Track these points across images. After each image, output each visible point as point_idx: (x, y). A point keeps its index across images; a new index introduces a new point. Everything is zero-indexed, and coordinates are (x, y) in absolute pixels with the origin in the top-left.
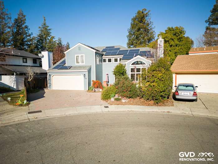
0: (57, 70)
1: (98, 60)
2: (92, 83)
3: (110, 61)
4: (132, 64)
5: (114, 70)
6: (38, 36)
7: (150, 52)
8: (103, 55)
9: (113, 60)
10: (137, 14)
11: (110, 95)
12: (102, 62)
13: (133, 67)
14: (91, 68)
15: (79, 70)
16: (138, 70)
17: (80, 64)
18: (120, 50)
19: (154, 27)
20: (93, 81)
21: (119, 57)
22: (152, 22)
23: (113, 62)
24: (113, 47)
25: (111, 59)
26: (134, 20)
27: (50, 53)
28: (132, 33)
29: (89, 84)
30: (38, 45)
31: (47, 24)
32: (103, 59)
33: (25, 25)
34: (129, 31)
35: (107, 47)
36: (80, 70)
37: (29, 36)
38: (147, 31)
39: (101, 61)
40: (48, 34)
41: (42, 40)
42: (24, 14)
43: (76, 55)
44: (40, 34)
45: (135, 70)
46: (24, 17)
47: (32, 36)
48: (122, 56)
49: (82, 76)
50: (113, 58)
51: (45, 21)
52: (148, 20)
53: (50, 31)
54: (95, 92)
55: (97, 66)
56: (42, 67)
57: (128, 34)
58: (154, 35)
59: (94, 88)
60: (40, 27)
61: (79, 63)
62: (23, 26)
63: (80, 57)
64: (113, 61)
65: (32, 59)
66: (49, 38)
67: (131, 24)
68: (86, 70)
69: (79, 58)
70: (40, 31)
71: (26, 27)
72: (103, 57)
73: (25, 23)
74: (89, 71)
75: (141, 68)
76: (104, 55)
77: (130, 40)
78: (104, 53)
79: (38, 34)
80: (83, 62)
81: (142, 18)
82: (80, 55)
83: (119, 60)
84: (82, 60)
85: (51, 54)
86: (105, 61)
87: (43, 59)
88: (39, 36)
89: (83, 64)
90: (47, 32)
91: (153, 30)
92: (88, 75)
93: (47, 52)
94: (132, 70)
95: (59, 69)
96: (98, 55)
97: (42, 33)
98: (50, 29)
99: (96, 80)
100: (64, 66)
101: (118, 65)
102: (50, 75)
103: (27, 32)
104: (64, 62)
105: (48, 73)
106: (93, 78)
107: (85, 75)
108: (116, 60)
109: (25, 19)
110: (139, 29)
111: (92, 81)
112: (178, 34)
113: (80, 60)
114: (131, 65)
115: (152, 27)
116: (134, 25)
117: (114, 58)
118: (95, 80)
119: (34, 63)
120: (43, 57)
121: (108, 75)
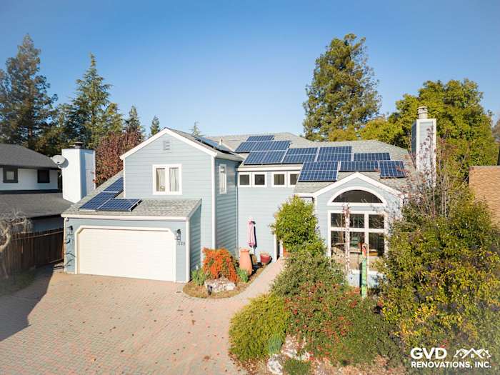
0: (92, 214)
1: (223, 178)
2: (203, 257)
3: (260, 180)
4: (335, 201)
5: (274, 222)
6: (75, 104)
7: (387, 156)
8: (240, 162)
9: (270, 178)
10: (329, 49)
11: (264, 338)
12: (236, 184)
13: (339, 208)
14: (201, 205)
15: (161, 214)
16: (357, 221)
17: (168, 193)
18: (291, 147)
19: (375, 81)
20: (206, 250)
21: (288, 171)
22: (372, 69)
23: (269, 183)
24: (271, 137)
25: (264, 175)
26: (322, 62)
27: (86, 154)
28: (317, 96)
29: (191, 262)
30: (74, 124)
31: (99, 74)
32: (241, 176)
33: (37, 74)
34: (309, 90)
35: (251, 138)
36: (166, 215)
37: (49, 102)
38: (356, 90)
39: (233, 180)
40: (101, 97)
41: (85, 114)
42: (35, 47)
43: (155, 166)
44: (78, 99)
45: (347, 220)
46: (36, 54)
47: (55, 105)
48: (300, 167)
49: (171, 236)
50: (270, 172)
51: (94, 65)
52: (360, 63)
53: (107, 91)
54: (210, 293)
55: (219, 199)
56: (62, 192)
57: (308, 98)
58: (378, 101)
59: (208, 277)
60: (79, 81)
61: (164, 190)
62: (33, 78)
63: (167, 172)
64: (269, 180)
65: (36, 170)
66: (103, 108)
67: (315, 74)
68: (185, 218)
69: (164, 174)
70: (79, 91)
71: (41, 80)
72: (239, 169)
73: (37, 69)
74: (195, 219)
76: (242, 165)
77: (311, 113)
78: (244, 157)
79: (76, 97)
80: (176, 189)
81: (345, 58)
82: (167, 166)
83: (287, 179)
84: (173, 181)
85: (91, 157)
86: (245, 180)
87: (65, 172)
88: (77, 103)
90: (98, 93)
91: (374, 88)
92: (191, 232)
93: (79, 150)
94: (336, 219)
95: (100, 210)
96: (225, 165)
97: (85, 96)
98: (106, 86)
99: (217, 247)
100: (118, 197)
101: (289, 204)
102: (71, 228)
103: (41, 92)
104: (119, 186)
105: (65, 219)
106: (208, 240)
107: (179, 231)
108: (279, 180)
109: (39, 61)
110: (336, 87)
111: (202, 248)
112: (461, 100)
113: (166, 181)
114: (330, 203)
115: (371, 81)
116: (322, 75)
117: (273, 173)
118: (213, 247)
119: (39, 181)
120: (66, 163)
121: (254, 223)
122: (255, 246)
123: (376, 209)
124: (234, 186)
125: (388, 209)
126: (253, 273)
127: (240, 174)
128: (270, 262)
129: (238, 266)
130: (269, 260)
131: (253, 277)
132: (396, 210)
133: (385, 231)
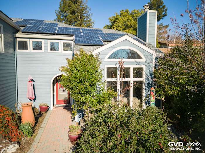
4: (110, 57)
12: (15, 49)
18: (59, 26)
21: (61, 40)
23: (46, 49)
25: (41, 42)
34: (57, 13)
35: (26, 19)
39: (11, 45)
48: (72, 38)
50: (46, 40)
72: (17, 35)
75: (132, 67)
76: (20, 32)
78: (22, 28)
83: (61, 46)
86: (23, 45)
117: (49, 41)
121: (33, 81)
122: (35, 99)
123: (137, 63)
124: (13, 50)
125: (146, 64)
126: (36, 124)
127: (18, 39)
128: (48, 110)
129: (20, 122)
130: (47, 109)
131: (36, 128)
132: (151, 64)
133: (143, 79)
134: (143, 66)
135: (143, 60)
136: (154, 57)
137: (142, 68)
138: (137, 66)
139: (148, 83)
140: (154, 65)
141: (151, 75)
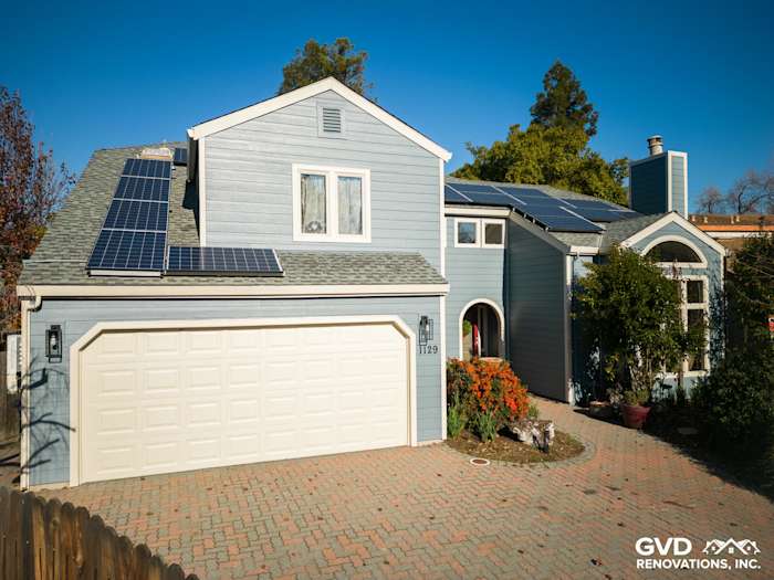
9: (450, 230)
15: (378, 281)
17: (335, 238)
21: (482, 217)
23: (450, 240)
36: (393, 282)
43: (298, 170)
50: (452, 218)
63: (332, 185)
64: (451, 234)
69: (323, 191)
75: (685, 280)
82: (333, 172)
83: (481, 233)
89: (355, 239)
107: (425, 321)
113: (331, 210)
123: (694, 272)
125: (708, 272)
132: (716, 273)
133: (705, 306)
134: (704, 278)
135: (704, 265)
136: (722, 259)
137: (701, 282)
138: (693, 278)
139: (714, 315)
140: (722, 276)
141: (718, 297)
